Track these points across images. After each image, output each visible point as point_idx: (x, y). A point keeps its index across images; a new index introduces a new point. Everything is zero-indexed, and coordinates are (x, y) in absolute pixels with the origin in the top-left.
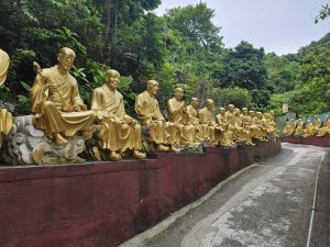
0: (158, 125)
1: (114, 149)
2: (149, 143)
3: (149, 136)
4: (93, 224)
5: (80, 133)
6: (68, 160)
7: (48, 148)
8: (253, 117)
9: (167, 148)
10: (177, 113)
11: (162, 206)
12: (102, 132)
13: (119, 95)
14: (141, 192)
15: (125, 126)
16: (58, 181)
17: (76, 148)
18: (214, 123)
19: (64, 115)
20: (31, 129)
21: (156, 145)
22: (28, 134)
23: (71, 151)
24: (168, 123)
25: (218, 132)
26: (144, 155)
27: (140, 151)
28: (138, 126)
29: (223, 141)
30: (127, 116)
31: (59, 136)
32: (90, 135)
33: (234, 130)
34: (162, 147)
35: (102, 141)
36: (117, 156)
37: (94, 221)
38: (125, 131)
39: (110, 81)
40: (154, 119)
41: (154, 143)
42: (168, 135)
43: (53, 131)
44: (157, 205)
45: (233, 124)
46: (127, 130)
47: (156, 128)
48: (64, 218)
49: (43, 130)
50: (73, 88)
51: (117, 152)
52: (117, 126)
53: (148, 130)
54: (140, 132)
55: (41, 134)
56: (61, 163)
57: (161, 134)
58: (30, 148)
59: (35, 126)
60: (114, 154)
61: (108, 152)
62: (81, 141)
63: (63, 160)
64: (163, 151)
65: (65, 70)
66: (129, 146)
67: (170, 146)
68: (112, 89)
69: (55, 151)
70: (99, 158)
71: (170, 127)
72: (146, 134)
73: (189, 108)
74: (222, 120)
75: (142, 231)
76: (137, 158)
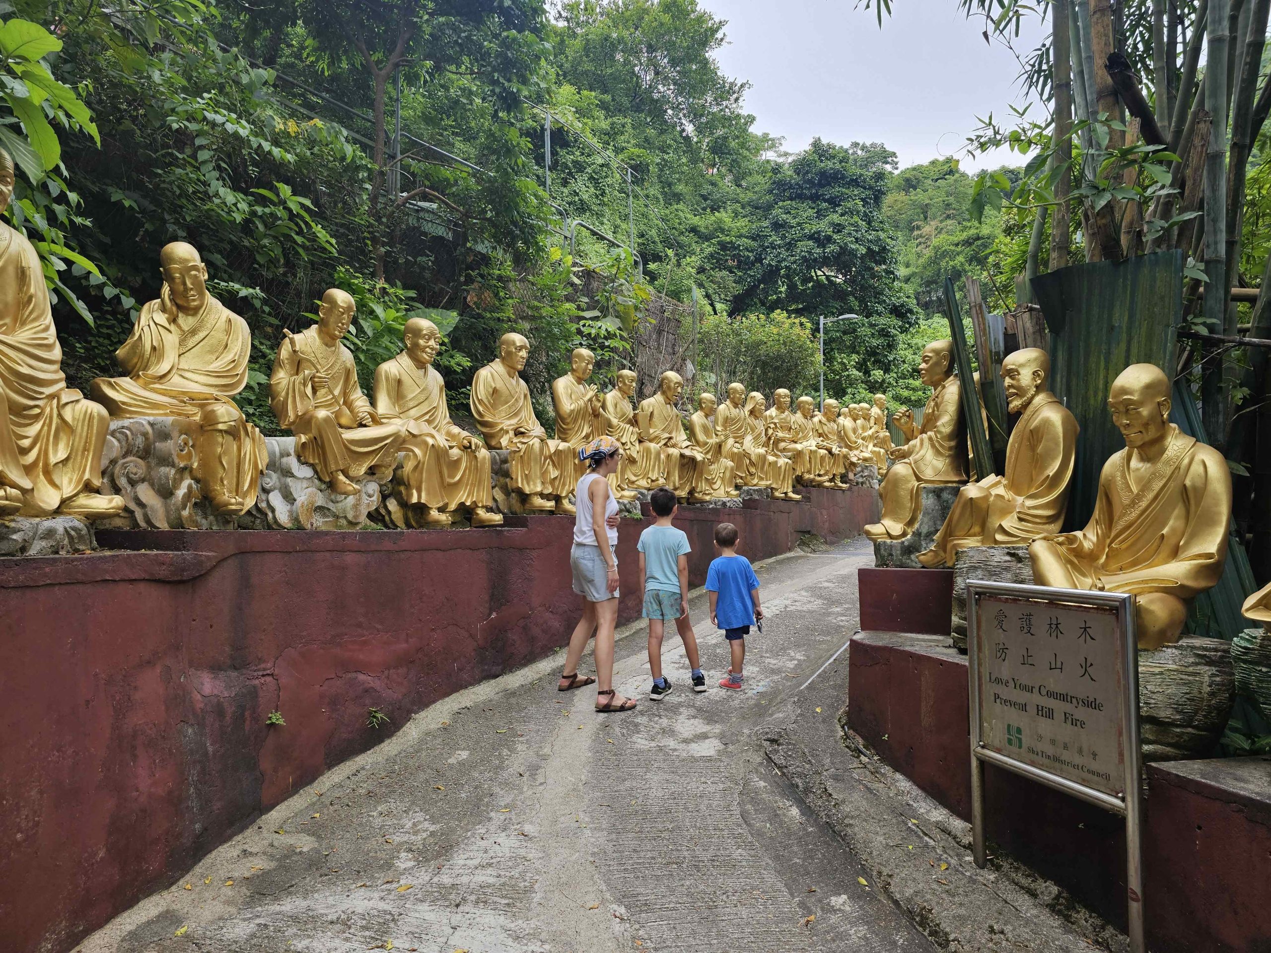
0: (530, 449)
1: (434, 504)
2: (506, 491)
3: (507, 474)
4: (404, 646)
5: (372, 471)
6: (352, 524)
7: (320, 500)
8: (808, 416)
9: (550, 505)
10: (579, 415)
11: (536, 631)
12: (409, 466)
13: (435, 379)
14: (492, 597)
15: (455, 452)
16: (349, 558)
17: (365, 499)
18: (681, 437)
19: (348, 435)
20: (292, 462)
21: (524, 498)
22: (287, 473)
23: (356, 506)
24: (553, 444)
25: (688, 464)
26: (498, 518)
27: (489, 510)
28: (483, 453)
29: (703, 486)
30: (456, 430)
31: (341, 477)
32: (389, 474)
33: (740, 458)
34: (538, 502)
35: (408, 487)
36: (443, 518)
37: (407, 642)
38: (456, 463)
39: (416, 345)
40: (518, 433)
41: (520, 492)
42: (554, 473)
43: (333, 467)
44: (525, 628)
45: (739, 439)
46: (457, 462)
47: (525, 458)
48: (359, 625)
49: (313, 466)
50: (348, 373)
51: (441, 510)
52: (439, 454)
53: (505, 461)
54: (488, 465)
55: (307, 472)
56: (341, 527)
57: (536, 471)
58: (289, 497)
59: (299, 457)
60: (434, 514)
61: (421, 509)
62: (373, 487)
63: (344, 522)
64: (542, 511)
65: (333, 338)
66: (463, 497)
67: (558, 499)
68: (421, 365)
69: (331, 506)
70: (400, 523)
71: (558, 452)
72: (501, 470)
73: (612, 396)
74: (705, 429)
75: (496, 676)
76: (483, 525)
